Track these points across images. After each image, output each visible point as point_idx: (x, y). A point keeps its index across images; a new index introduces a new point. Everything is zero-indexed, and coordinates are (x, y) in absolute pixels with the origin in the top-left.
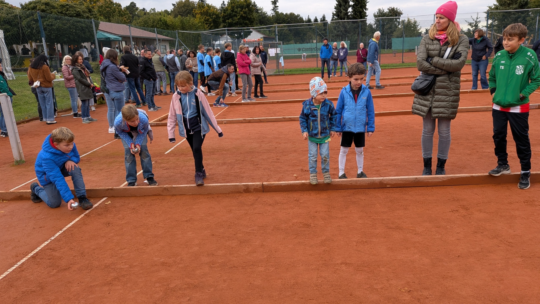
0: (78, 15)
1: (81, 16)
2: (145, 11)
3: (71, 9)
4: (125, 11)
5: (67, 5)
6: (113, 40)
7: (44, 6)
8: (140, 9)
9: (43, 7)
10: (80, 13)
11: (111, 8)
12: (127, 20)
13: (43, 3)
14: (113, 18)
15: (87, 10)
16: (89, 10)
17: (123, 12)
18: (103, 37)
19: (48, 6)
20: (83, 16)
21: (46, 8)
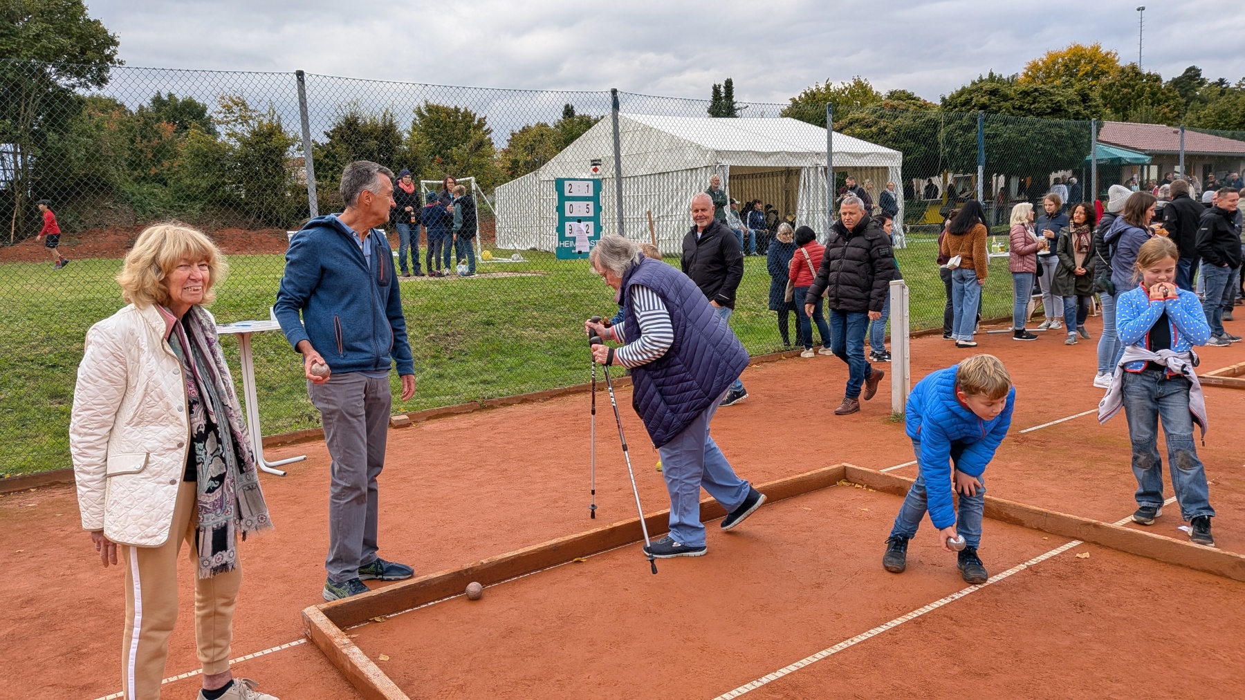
0: (1057, 110)
1: (1063, 113)
2: (1224, 86)
3: (1043, 99)
4: (1170, 92)
5: (1036, 90)
6: (1129, 164)
7: (987, 97)
8: (1210, 82)
9: (985, 100)
10: (1060, 106)
11: (1133, 87)
12: (1170, 113)
13: (986, 91)
14: (1135, 109)
15: (1078, 98)
16: (1082, 97)
17: (1163, 94)
18: (1106, 157)
19: (995, 95)
20: (1066, 111)
21: (990, 100)
